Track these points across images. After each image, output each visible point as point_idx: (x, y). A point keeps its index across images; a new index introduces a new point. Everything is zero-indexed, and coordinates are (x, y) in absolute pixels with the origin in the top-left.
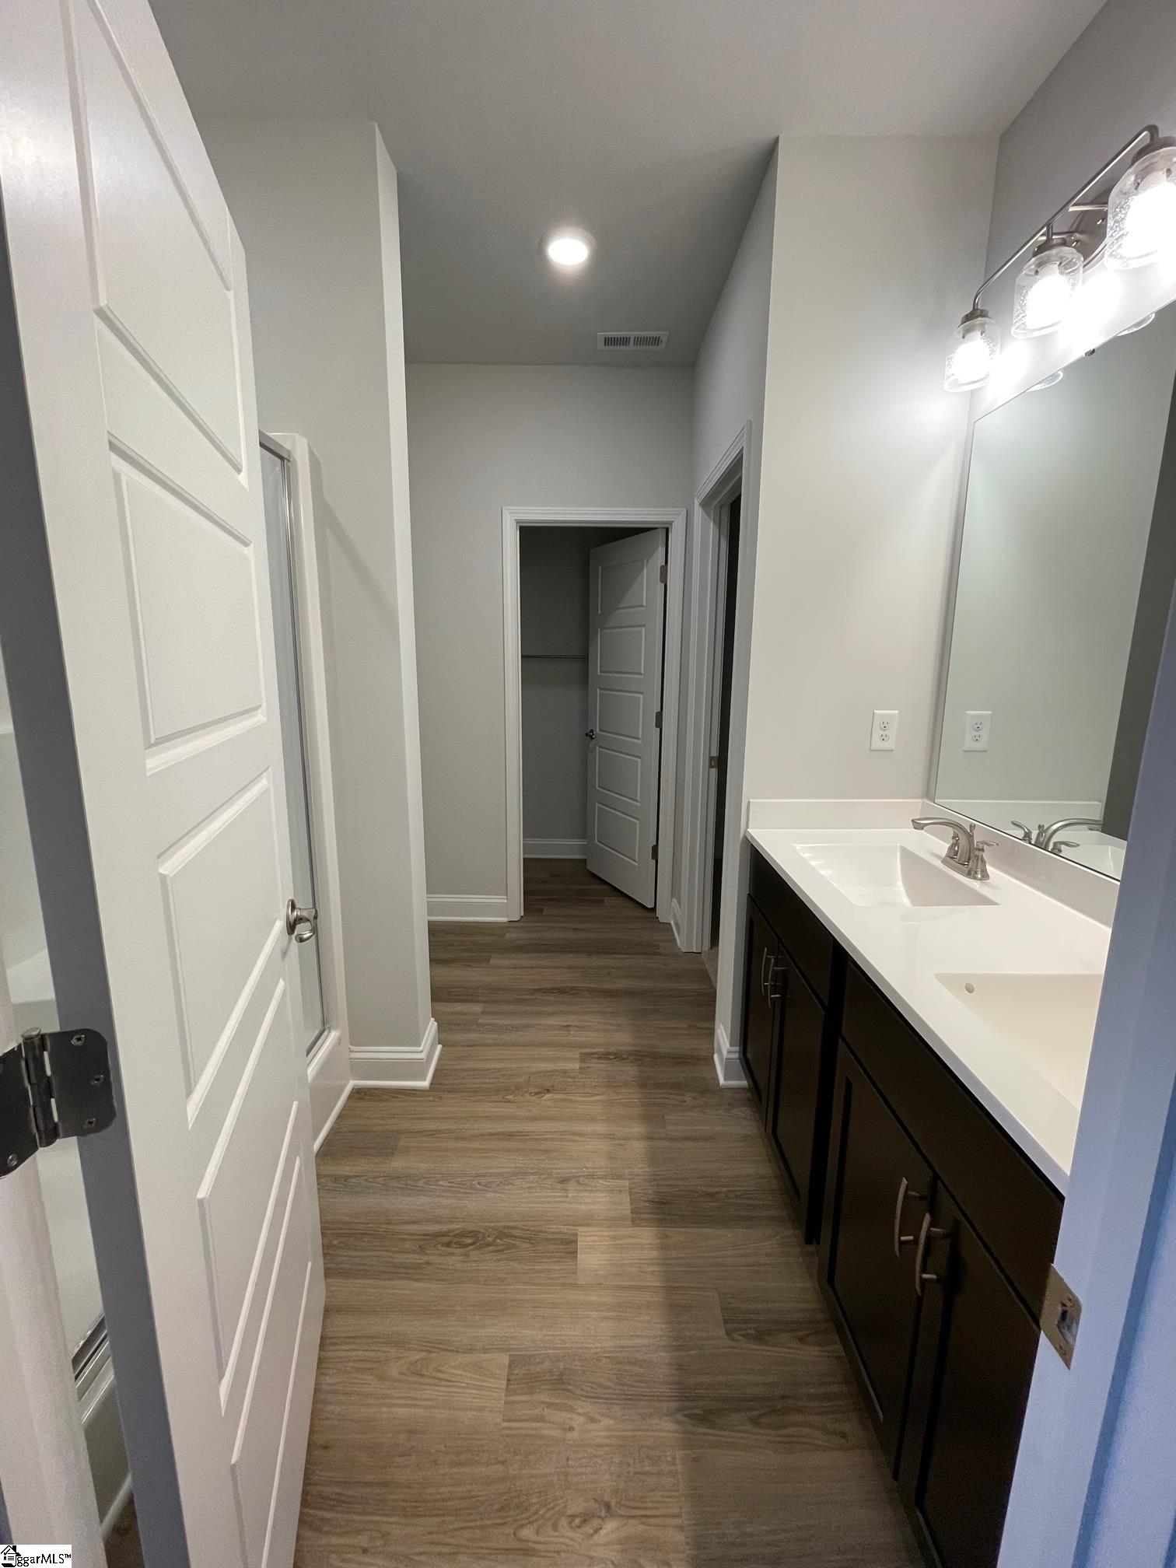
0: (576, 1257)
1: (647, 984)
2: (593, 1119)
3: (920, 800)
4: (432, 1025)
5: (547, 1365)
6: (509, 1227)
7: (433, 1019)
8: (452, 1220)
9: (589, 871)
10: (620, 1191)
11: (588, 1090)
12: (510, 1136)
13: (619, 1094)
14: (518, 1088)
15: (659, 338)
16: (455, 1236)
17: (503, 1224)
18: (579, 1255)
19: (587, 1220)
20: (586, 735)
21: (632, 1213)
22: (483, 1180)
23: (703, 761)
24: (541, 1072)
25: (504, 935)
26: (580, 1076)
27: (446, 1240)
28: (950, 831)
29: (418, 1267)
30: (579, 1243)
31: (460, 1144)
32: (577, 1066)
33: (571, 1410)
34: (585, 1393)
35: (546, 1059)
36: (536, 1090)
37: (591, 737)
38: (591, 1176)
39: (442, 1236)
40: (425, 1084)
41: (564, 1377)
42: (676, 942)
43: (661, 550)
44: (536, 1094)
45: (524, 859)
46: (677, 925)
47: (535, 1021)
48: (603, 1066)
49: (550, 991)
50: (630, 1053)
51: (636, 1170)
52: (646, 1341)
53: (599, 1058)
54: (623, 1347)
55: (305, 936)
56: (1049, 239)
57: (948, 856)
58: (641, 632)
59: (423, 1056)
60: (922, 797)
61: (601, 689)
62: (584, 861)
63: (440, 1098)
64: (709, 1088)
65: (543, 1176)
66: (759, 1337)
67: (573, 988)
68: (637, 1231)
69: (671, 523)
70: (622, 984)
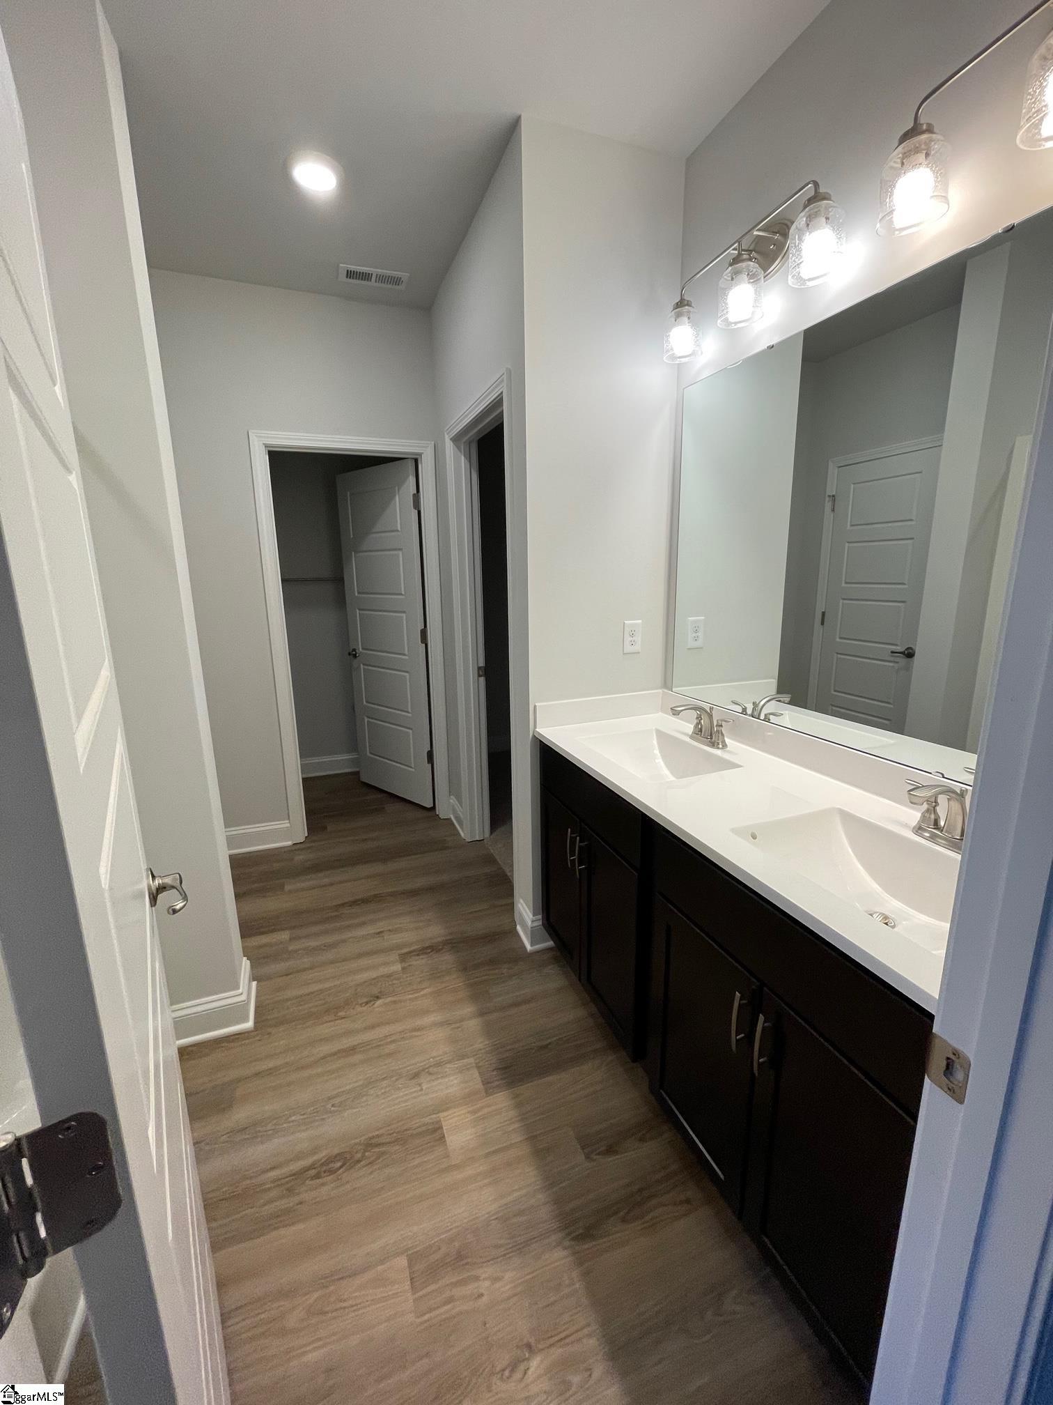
0: (445, 1141)
1: (445, 878)
2: (426, 1012)
3: (661, 691)
4: (246, 964)
5: (444, 1250)
6: (373, 1137)
7: (245, 958)
8: (315, 1150)
9: (362, 782)
10: (468, 1069)
11: (415, 987)
12: (352, 1050)
13: (442, 982)
14: (347, 1003)
15: (400, 278)
16: (322, 1165)
17: (366, 1137)
18: (446, 1139)
19: (445, 1105)
20: (349, 654)
21: (483, 1085)
22: (337, 1101)
23: (472, 673)
24: (365, 982)
25: (293, 859)
26: (405, 976)
27: (313, 1172)
28: (694, 714)
29: (287, 1211)
30: (444, 1128)
31: (306, 1073)
32: (397, 967)
33: (477, 1278)
34: (484, 1260)
35: (367, 969)
36: (365, 1000)
37: (355, 656)
38: (439, 1064)
39: (308, 1170)
40: (249, 1024)
41: (462, 1253)
42: (460, 835)
43: (412, 480)
44: (367, 1003)
45: (303, 779)
46: (457, 818)
47: (344, 936)
48: (424, 961)
49: (354, 903)
50: (445, 943)
51: (478, 1046)
52: (524, 1191)
53: (418, 955)
54: (506, 1204)
55: (178, 907)
56: (739, 255)
57: (694, 733)
58: (398, 556)
59: (243, 997)
60: (661, 688)
61: (359, 610)
62: (357, 773)
63: (269, 1034)
64: (519, 956)
65: (394, 1079)
66: (610, 1151)
67: (375, 896)
68: (490, 1099)
69: (420, 455)
70: (420, 882)
